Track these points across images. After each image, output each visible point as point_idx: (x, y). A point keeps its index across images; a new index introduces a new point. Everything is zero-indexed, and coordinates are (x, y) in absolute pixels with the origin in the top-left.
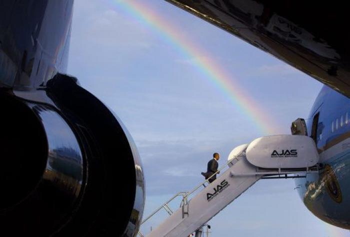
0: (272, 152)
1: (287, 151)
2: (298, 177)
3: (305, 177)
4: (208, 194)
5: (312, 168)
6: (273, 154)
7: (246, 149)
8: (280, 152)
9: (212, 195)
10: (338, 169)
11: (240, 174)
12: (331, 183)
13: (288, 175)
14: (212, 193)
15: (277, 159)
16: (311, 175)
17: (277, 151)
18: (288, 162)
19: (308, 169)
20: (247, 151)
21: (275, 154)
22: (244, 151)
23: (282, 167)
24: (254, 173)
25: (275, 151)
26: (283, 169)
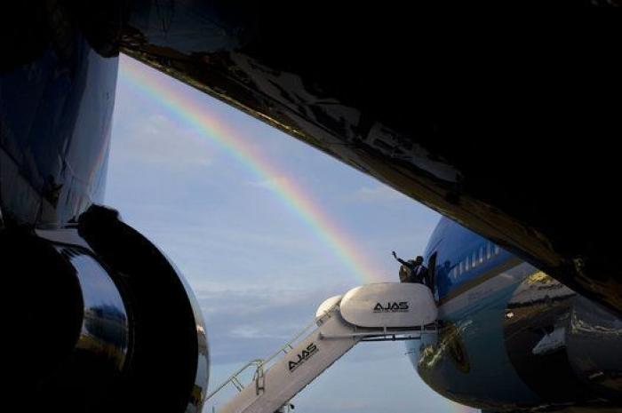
0: (374, 305)
1: (395, 304)
2: (410, 338)
3: (419, 338)
4: (290, 363)
5: (428, 327)
6: (376, 308)
7: (340, 301)
8: (386, 306)
9: (296, 364)
10: (463, 327)
11: (331, 335)
12: (454, 347)
13: (396, 337)
14: (296, 362)
15: (382, 315)
16: (427, 336)
17: (382, 304)
18: (396, 319)
19: (422, 328)
20: (342, 304)
21: (378, 308)
22: (338, 304)
23: (389, 325)
24: (350, 333)
25: (378, 304)
26: (388, 329)
